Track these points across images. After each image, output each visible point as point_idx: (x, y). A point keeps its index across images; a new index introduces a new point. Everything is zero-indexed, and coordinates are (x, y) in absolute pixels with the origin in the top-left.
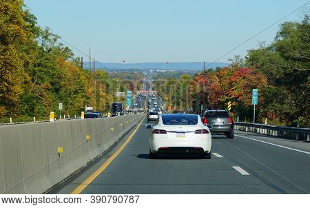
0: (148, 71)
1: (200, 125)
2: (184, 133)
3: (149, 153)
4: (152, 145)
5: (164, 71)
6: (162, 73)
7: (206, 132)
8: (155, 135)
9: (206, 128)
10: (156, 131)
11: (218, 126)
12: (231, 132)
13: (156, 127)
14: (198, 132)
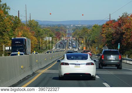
0: (70, 26)
1: (89, 60)
2: (79, 65)
3: (58, 76)
4: (60, 72)
5: (80, 26)
6: (79, 27)
7: (92, 64)
8: (62, 66)
9: (93, 62)
10: (63, 64)
11: (111, 60)
12: (120, 65)
13: (62, 61)
14: (88, 64)
